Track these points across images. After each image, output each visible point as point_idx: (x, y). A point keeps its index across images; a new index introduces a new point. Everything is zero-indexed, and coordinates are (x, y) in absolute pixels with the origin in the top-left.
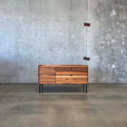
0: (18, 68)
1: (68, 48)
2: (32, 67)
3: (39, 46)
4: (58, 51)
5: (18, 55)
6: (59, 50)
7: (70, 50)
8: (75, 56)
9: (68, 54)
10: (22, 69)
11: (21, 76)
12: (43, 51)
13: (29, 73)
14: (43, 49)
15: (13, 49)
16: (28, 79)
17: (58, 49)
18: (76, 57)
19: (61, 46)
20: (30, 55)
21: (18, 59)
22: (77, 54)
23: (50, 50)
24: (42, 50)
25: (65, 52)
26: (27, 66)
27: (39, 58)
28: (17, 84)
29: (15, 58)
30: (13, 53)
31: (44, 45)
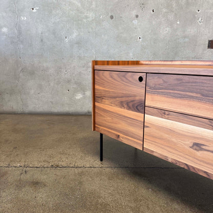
0: (22, 70)
1: (164, 10)
2: (60, 68)
3: (79, 5)
4: (135, 22)
5: (20, 33)
6: (137, 16)
7: (171, 17)
8: (185, 37)
9: (165, 31)
10: (32, 73)
11: (32, 92)
12: (91, 19)
13: (52, 84)
14: (91, 15)
15: (4, 14)
16: (52, 102)
17: (134, 13)
18: (187, 40)
19: (143, 5)
20: (54, 33)
21: (21, 46)
22: (191, 31)
23: (112, 17)
24: (87, 17)
25: (154, 23)
26: (45, 65)
27: (79, 43)
28: (23, 114)
29: (12, 42)
30: (5, 26)
31: (94, 3)
